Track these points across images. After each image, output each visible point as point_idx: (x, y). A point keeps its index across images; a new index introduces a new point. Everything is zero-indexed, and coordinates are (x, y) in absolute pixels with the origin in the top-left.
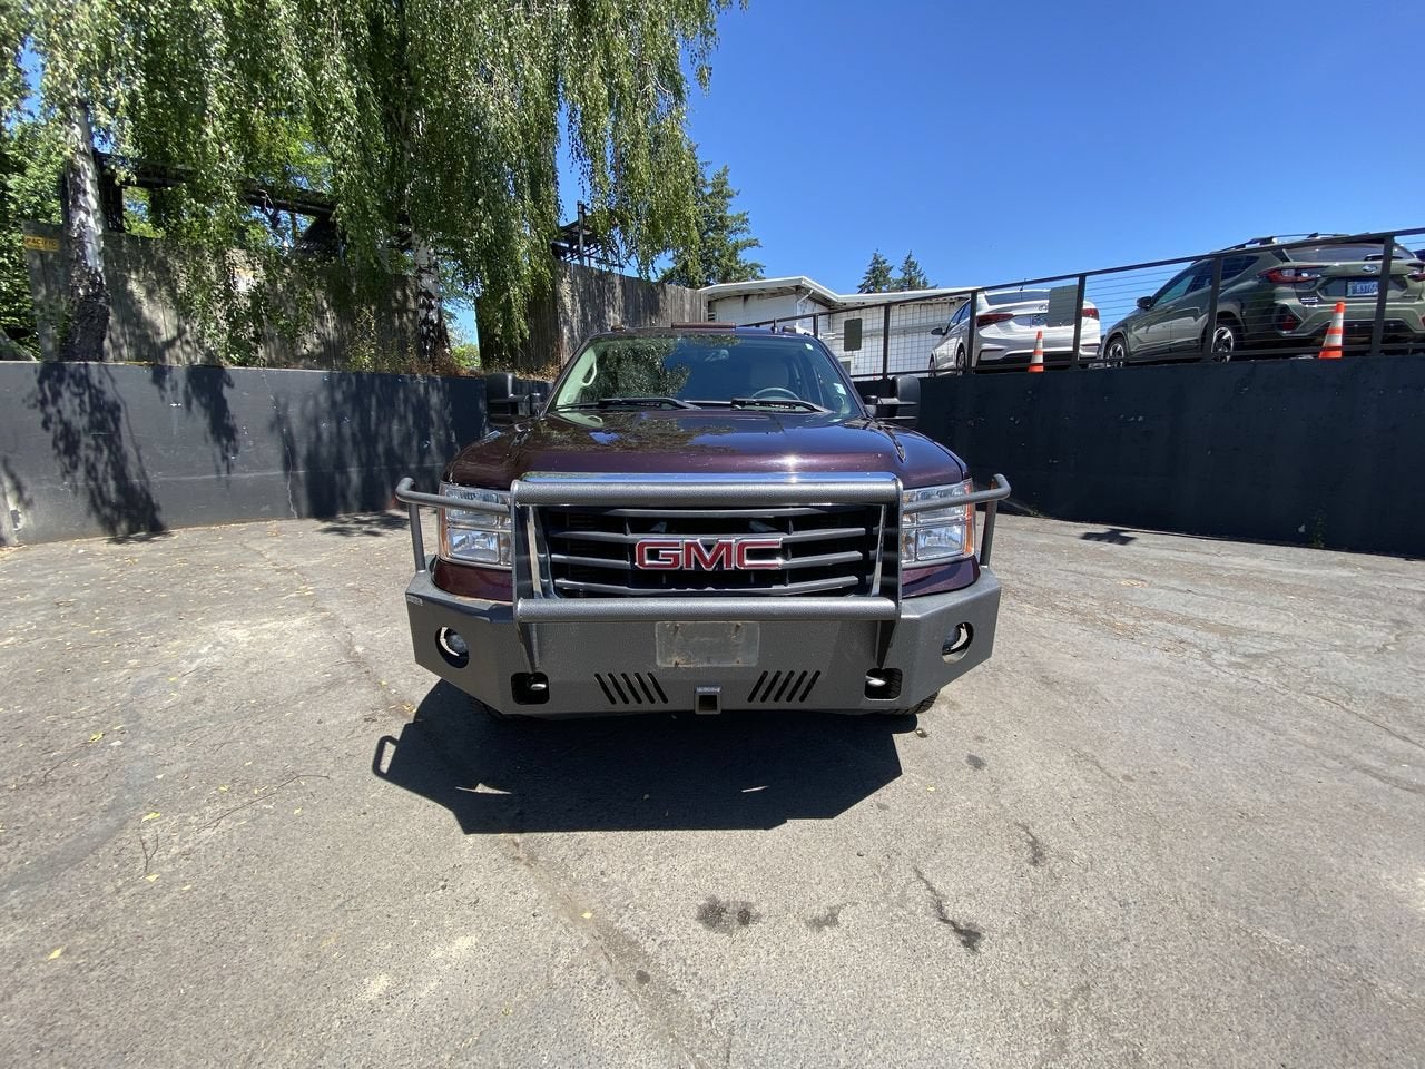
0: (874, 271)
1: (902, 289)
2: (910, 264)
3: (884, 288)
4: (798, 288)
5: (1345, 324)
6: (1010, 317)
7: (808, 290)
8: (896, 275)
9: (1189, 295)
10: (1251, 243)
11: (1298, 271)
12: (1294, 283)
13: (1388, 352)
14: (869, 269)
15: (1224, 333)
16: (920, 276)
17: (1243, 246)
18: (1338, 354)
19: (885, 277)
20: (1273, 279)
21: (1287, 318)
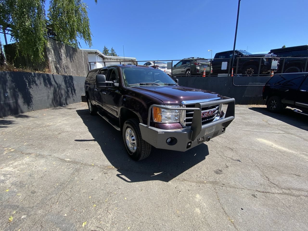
0: (105, 50)
1: (111, 55)
2: (113, 50)
3: (108, 55)
4: (96, 52)
5: (205, 72)
6: (159, 67)
7: (98, 54)
8: (110, 52)
9: (182, 65)
10: (191, 58)
11: (199, 63)
12: (198, 65)
13: (211, 76)
14: (104, 49)
15: (189, 72)
16: (115, 53)
17: (189, 58)
18: (205, 76)
19: (107, 52)
20: (195, 64)
21: (198, 70)
